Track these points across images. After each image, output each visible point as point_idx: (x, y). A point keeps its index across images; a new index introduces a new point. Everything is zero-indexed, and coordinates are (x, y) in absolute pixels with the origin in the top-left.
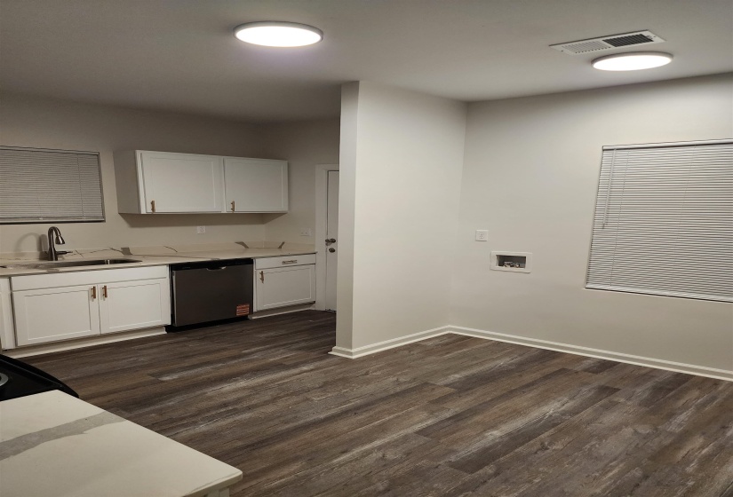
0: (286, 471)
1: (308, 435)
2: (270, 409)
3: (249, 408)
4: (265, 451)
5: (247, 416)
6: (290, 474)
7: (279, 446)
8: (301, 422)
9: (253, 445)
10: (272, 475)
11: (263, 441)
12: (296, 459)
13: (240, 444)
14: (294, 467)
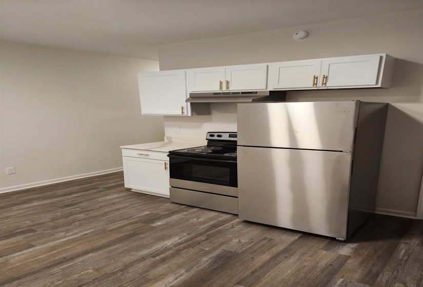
0: (117, 226)
1: (103, 242)
2: (128, 259)
3: (143, 259)
4: (127, 233)
5: (144, 252)
6: (115, 225)
7: (120, 235)
8: (106, 250)
9: (134, 235)
10: (123, 224)
11: (129, 237)
12: (111, 231)
13: (142, 236)
14: (113, 227)
